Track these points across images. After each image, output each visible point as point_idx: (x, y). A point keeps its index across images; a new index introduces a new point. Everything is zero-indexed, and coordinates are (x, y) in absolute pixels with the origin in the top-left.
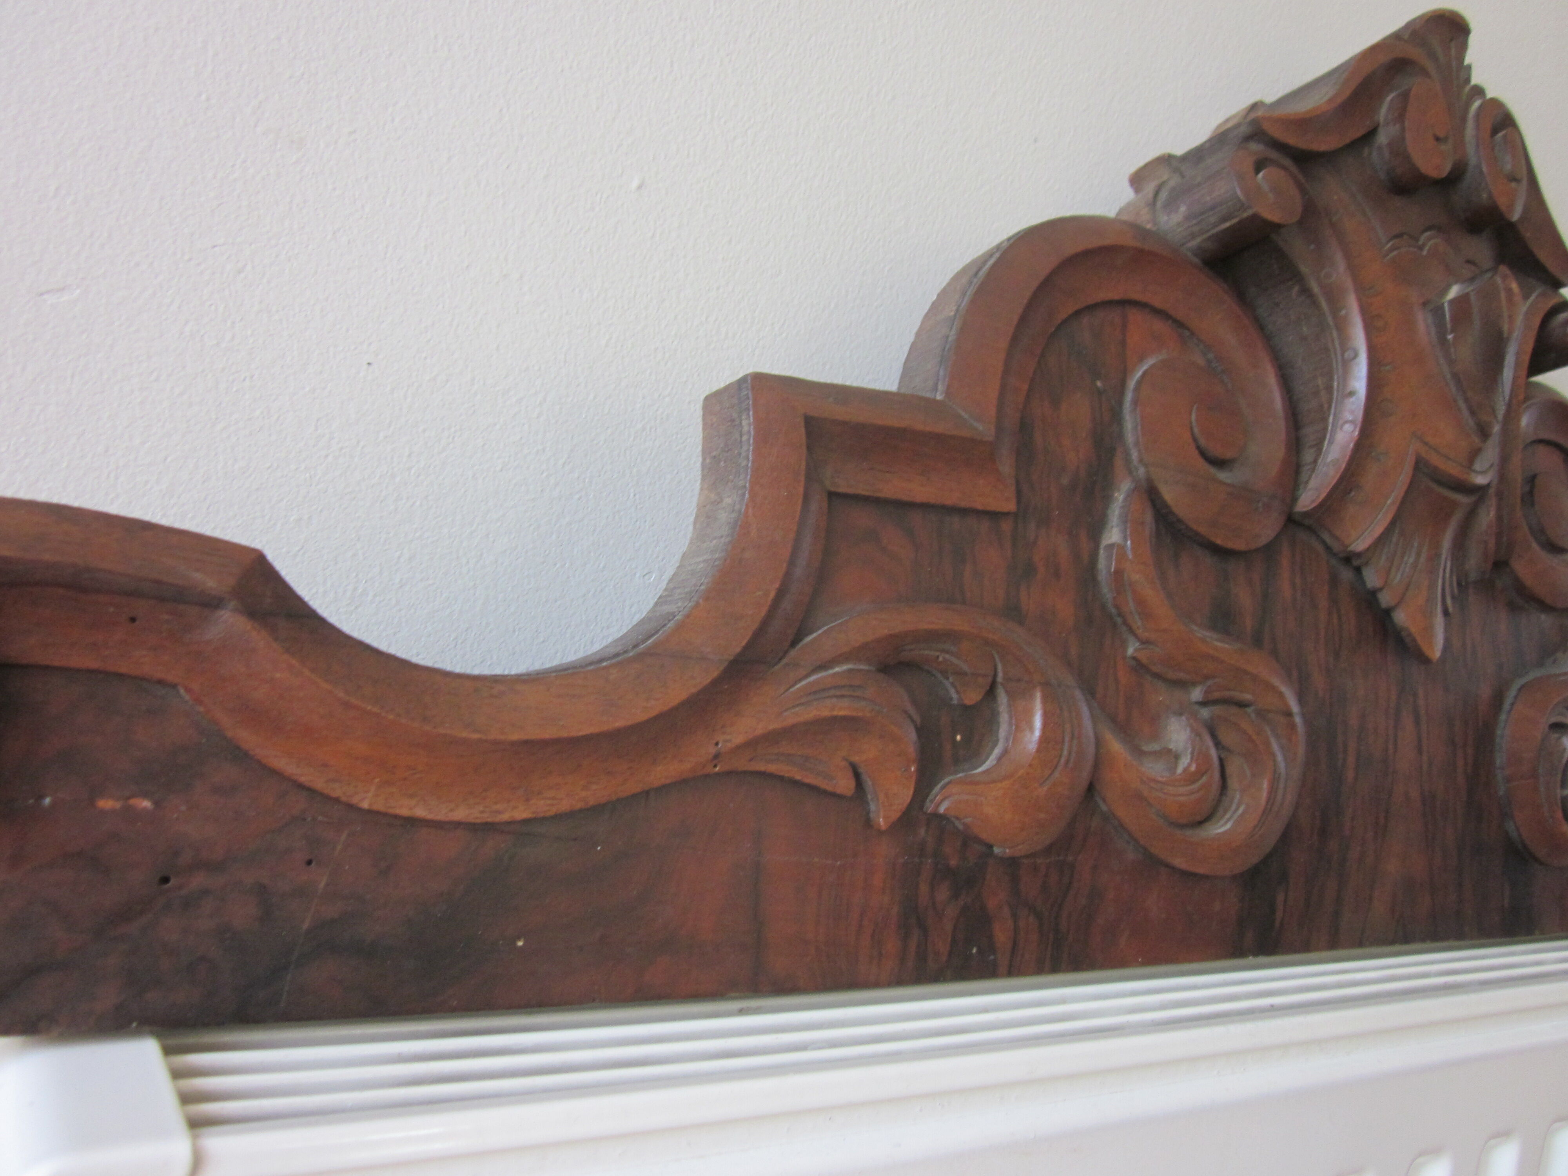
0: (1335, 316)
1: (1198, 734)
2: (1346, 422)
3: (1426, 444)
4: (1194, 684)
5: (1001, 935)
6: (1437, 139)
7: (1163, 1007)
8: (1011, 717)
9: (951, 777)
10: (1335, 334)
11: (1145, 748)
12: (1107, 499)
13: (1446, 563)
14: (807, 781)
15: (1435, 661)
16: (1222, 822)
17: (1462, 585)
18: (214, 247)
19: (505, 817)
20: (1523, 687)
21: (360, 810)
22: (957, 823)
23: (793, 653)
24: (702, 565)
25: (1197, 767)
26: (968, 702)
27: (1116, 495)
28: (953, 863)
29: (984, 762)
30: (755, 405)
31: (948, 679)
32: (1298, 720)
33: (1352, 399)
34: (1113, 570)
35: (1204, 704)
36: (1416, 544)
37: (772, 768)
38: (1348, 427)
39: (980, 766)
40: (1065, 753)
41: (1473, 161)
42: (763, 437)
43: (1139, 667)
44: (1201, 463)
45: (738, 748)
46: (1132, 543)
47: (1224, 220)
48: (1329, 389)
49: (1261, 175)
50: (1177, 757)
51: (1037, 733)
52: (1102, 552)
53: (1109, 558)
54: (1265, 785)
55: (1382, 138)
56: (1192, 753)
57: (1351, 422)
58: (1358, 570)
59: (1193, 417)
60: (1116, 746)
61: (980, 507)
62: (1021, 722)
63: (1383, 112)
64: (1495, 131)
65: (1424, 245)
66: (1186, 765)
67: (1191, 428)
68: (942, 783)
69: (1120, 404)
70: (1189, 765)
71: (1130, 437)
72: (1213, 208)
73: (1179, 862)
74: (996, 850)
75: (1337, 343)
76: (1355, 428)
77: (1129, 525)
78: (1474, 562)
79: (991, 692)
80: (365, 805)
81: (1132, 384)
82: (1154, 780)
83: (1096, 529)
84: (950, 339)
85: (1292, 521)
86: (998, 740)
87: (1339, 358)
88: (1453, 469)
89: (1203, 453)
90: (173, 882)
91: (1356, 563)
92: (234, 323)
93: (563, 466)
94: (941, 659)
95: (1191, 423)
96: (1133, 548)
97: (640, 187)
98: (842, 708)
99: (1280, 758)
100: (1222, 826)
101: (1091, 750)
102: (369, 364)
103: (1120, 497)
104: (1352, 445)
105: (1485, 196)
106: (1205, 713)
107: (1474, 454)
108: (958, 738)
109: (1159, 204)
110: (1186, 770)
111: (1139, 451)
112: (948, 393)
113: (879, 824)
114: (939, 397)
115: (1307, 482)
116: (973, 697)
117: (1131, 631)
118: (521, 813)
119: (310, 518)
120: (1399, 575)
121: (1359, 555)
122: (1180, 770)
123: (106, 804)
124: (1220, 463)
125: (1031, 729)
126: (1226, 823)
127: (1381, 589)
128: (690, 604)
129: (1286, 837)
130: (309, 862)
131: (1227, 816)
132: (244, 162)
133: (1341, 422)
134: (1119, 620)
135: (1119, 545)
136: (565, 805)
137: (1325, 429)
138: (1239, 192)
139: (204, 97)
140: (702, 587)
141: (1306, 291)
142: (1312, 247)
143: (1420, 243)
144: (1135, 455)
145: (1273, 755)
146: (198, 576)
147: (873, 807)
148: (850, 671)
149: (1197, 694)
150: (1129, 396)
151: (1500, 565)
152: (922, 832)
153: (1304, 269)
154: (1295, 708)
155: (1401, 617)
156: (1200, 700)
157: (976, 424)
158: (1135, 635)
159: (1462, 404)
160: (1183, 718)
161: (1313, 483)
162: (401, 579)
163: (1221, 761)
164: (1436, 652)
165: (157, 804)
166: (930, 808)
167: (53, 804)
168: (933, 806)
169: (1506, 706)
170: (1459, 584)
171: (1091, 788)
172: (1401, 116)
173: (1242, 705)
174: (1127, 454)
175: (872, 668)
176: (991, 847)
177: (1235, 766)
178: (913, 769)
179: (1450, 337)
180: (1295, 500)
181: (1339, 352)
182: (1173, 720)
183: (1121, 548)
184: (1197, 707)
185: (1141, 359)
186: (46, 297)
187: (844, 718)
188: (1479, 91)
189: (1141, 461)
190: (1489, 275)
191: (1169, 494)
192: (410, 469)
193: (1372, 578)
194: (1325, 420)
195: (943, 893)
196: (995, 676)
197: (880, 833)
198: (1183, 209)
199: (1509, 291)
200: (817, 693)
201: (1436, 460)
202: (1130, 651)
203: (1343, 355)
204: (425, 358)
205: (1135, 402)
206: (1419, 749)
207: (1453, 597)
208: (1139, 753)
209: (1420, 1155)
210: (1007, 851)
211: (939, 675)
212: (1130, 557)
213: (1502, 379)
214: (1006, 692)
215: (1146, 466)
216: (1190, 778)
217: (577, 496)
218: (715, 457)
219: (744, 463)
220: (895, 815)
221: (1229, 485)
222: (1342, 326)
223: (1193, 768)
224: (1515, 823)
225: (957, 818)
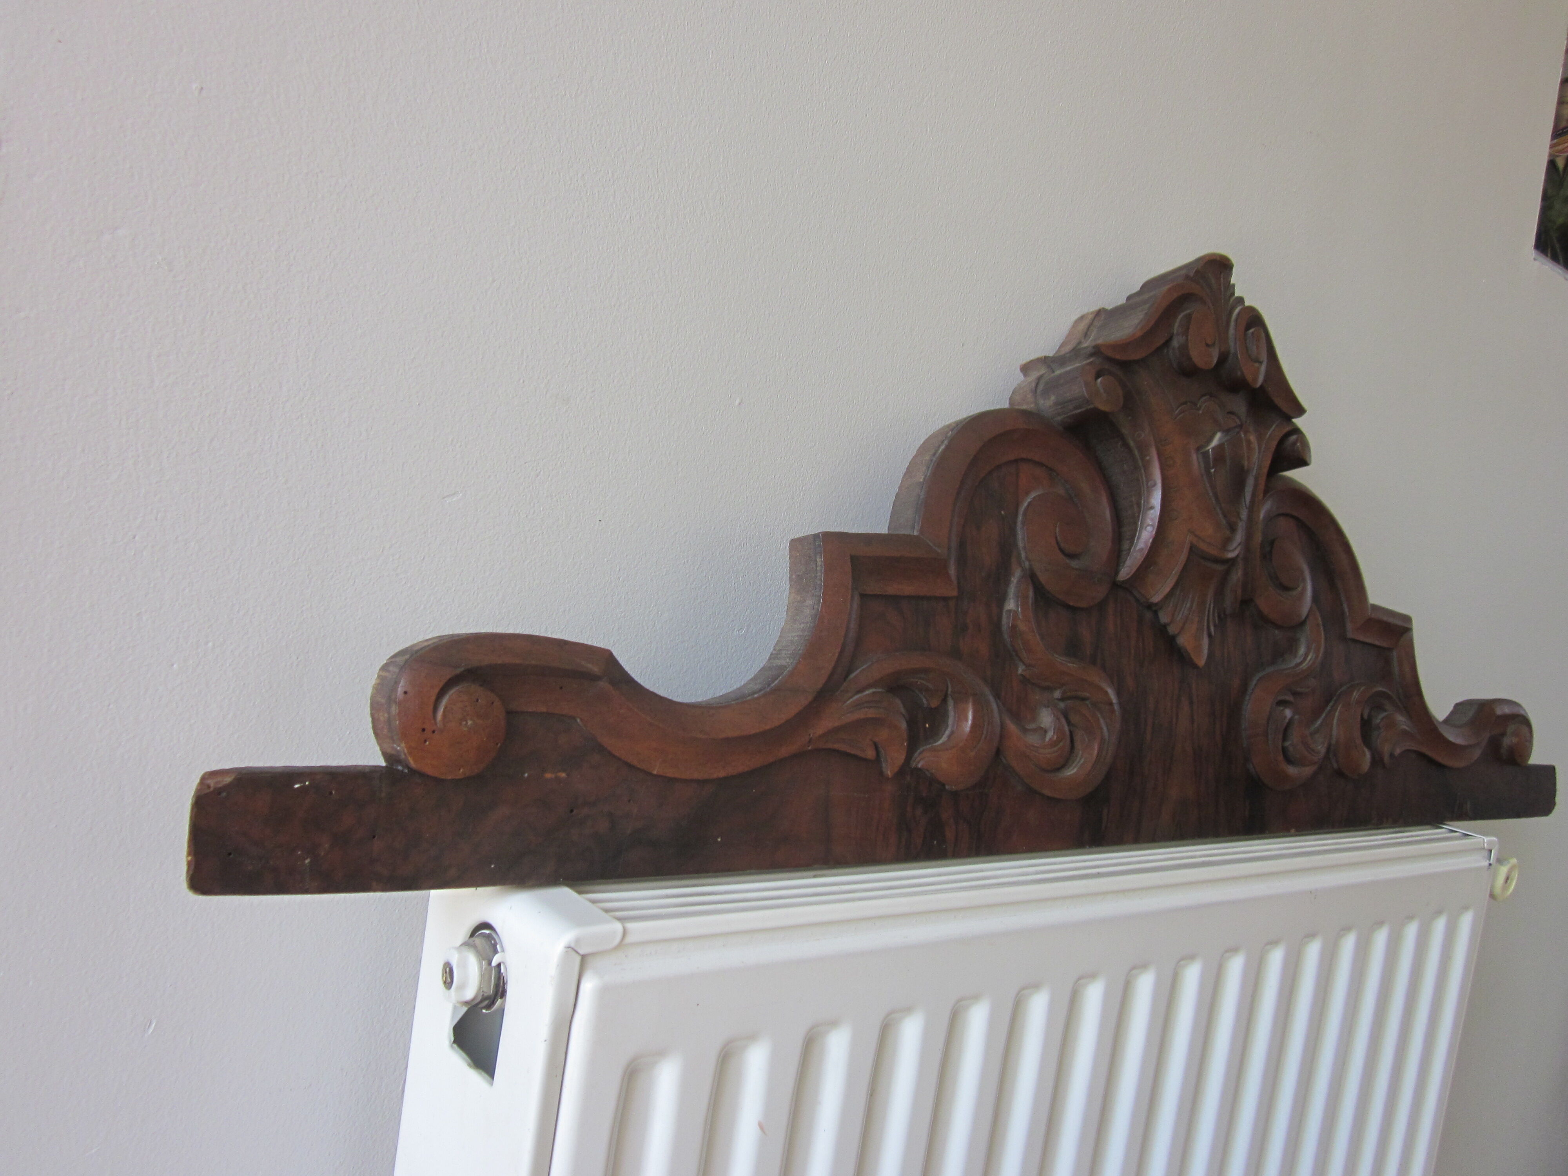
0: (1143, 459)
1: (1058, 719)
2: (1148, 525)
3: (1196, 536)
4: (1056, 689)
5: (949, 834)
6: (1207, 345)
7: (1037, 873)
8: (955, 714)
9: (924, 748)
10: (1143, 471)
11: (1028, 727)
12: (1007, 583)
13: (1210, 605)
14: (853, 752)
15: (1201, 667)
16: (1071, 768)
17: (1222, 618)
18: (526, 463)
19: (715, 776)
20: (1260, 678)
21: (651, 774)
22: (927, 772)
23: (845, 684)
24: (797, 638)
25: (1057, 738)
26: (933, 706)
27: (1012, 579)
28: (924, 795)
29: (941, 738)
30: (824, 551)
31: (922, 693)
32: (1116, 707)
33: (1152, 511)
34: (1010, 625)
35: (1062, 699)
36: (1191, 596)
37: (836, 746)
38: (1149, 529)
39: (939, 740)
40: (985, 732)
41: (1232, 350)
42: (829, 568)
43: (1024, 680)
44: (1061, 556)
45: (820, 736)
46: (1021, 610)
47: (1076, 408)
48: (1139, 505)
49: (1099, 380)
50: (1046, 732)
51: (970, 722)
52: (1004, 614)
53: (1008, 618)
54: (1096, 747)
55: (1175, 343)
56: (1054, 730)
57: (1152, 526)
58: (1156, 613)
59: (1058, 529)
60: (1012, 727)
61: (937, 595)
62: (962, 717)
63: (1176, 327)
64: (1248, 327)
65: (1200, 407)
66: (1051, 736)
67: (1056, 537)
68: (919, 751)
69: (1015, 523)
70: (1053, 736)
71: (1020, 544)
72: (1071, 401)
73: (1047, 792)
74: (947, 787)
75: (1144, 476)
76: (1154, 529)
77: (1020, 599)
78: (1229, 602)
79: (944, 700)
80: (655, 772)
81: (1022, 510)
82: (1033, 746)
83: (1001, 600)
84: (921, 497)
85: (1116, 586)
86: (947, 726)
87: (1145, 485)
88: (1213, 552)
89: (1062, 550)
90: (575, 811)
91: (1154, 608)
92: (534, 504)
93: (698, 570)
94: (919, 683)
95: (1056, 533)
96: (1021, 612)
97: (740, 404)
98: (871, 713)
99: (1105, 728)
100: (1072, 770)
101: (998, 730)
102: (600, 520)
103: (1014, 580)
104: (1151, 540)
105: (1239, 373)
106: (1062, 705)
107: (1228, 540)
108: (927, 725)
109: (1039, 391)
110: (1050, 739)
111: (1026, 553)
112: (921, 531)
113: (888, 775)
114: (916, 533)
115: (1124, 562)
116: (935, 703)
117: (1021, 660)
118: (722, 774)
119: (569, 610)
120: (1180, 616)
121: (1156, 604)
122: (1047, 739)
123: (548, 776)
124: (1072, 556)
125: (967, 720)
126: (1074, 768)
127: (1169, 624)
128: (794, 662)
129: (1108, 776)
130: (629, 801)
131: (1075, 763)
132: (540, 414)
133: (1145, 525)
134: (1014, 654)
135: (1014, 611)
136: (741, 769)
137: (1136, 530)
138: (1086, 394)
139: (521, 381)
140: (800, 652)
141: (1126, 445)
142: (1130, 418)
143: (1198, 406)
144: (1023, 555)
145: (1101, 729)
146: (590, 666)
147: (884, 765)
148: (874, 693)
149: (1057, 694)
150: (1020, 518)
151: (1246, 602)
152: (908, 778)
153: (1125, 431)
154: (1114, 699)
155: (1182, 641)
156: (1059, 697)
157: (936, 549)
158: (1023, 662)
159: (1218, 510)
160: (1049, 709)
161: (1128, 562)
162: (614, 641)
163: (1071, 733)
164: (1201, 662)
165: (568, 775)
166: (913, 765)
167: (529, 776)
168: (914, 763)
169: (1249, 691)
170: (1219, 616)
171: (998, 752)
172: (1186, 331)
173: (1084, 699)
174: (1019, 554)
175: (884, 691)
176: (944, 785)
177: (1079, 735)
178: (905, 744)
179: (1213, 470)
180: (1117, 572)
181: (1145, 483)
182: (1044, 710)
183: (1016, 612)
184: (1056, 701)
185: (1027, 493)
186: (446, 499)
187: (872, 719)
188: (1241, 300)
189: (1027, 558)
190: (1237, 430)
191: (1043, 578)
192: (619, 578)
193: (1164, 617)
194: (1136, 524)
195: (919, 812)
196: (947, 690)
197: (888, 779)
198: (1053, 398)
199: (1249, 442)
200: (858, 705)
201: (1203, 546)
202: (1020, 671)
203: (1147, 484)
204: (628, 515)
205: (1023, 523)
206: (1192, 721)
207: (1215, 626)
208: (1025, 731)
209: (1182, 959)
210: (953, 787)
211: (917, 691)
212: (1020, 617)
213: (1244, 494)
214: (953, 699)
215: (1029, 561)
216: (1053, 744)
217: (704, 587)
218: (799, 576)
219: (819, 582)
220: (896, 769)
221: (1076, 569)
222: (1147, 466)
223: (1055, 738)
224: (1253, 764)
225: (928, 770)
